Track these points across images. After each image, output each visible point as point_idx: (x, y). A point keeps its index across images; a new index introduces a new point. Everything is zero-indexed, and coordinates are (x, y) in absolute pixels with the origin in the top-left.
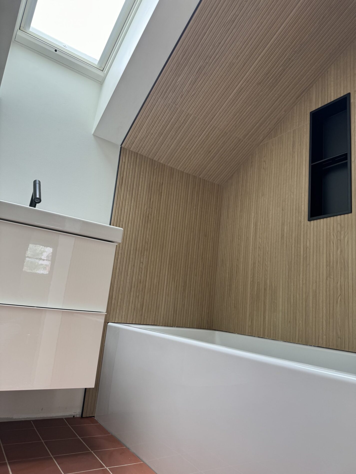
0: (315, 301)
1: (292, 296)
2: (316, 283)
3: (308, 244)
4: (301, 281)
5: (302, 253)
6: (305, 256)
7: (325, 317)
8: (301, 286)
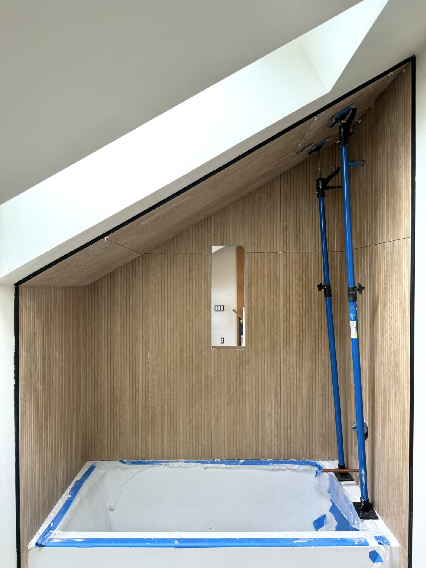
0: (217, 423)
1: (194, 420)
2: (218, 408)
3: (209, 373)
4: (203, 406)
5: (203, 381)
6: (207, 383)
7: (226, 437)
8: (203, 410)
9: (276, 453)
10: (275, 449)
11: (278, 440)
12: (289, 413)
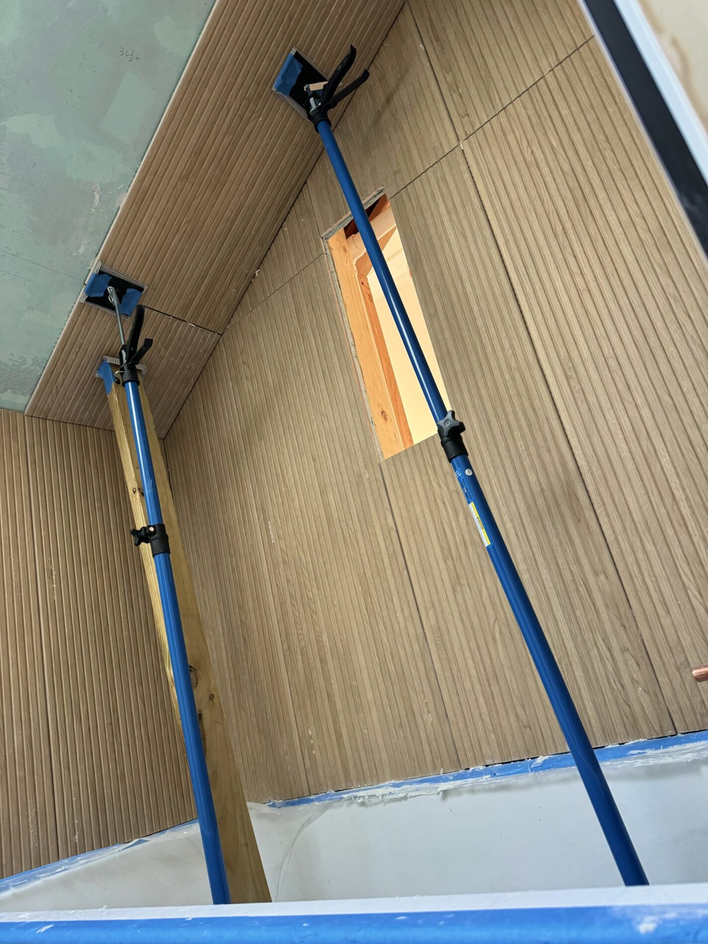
0: (444, 652)
1: (389, 658)
2: (433, 606)
3: (390, 521)
4: (398, 614)
7: (478, 687)
8: (402, 624)
9: (649, 710)
10: (641, 698)
11: (638, 665)
12: (640, 555)
